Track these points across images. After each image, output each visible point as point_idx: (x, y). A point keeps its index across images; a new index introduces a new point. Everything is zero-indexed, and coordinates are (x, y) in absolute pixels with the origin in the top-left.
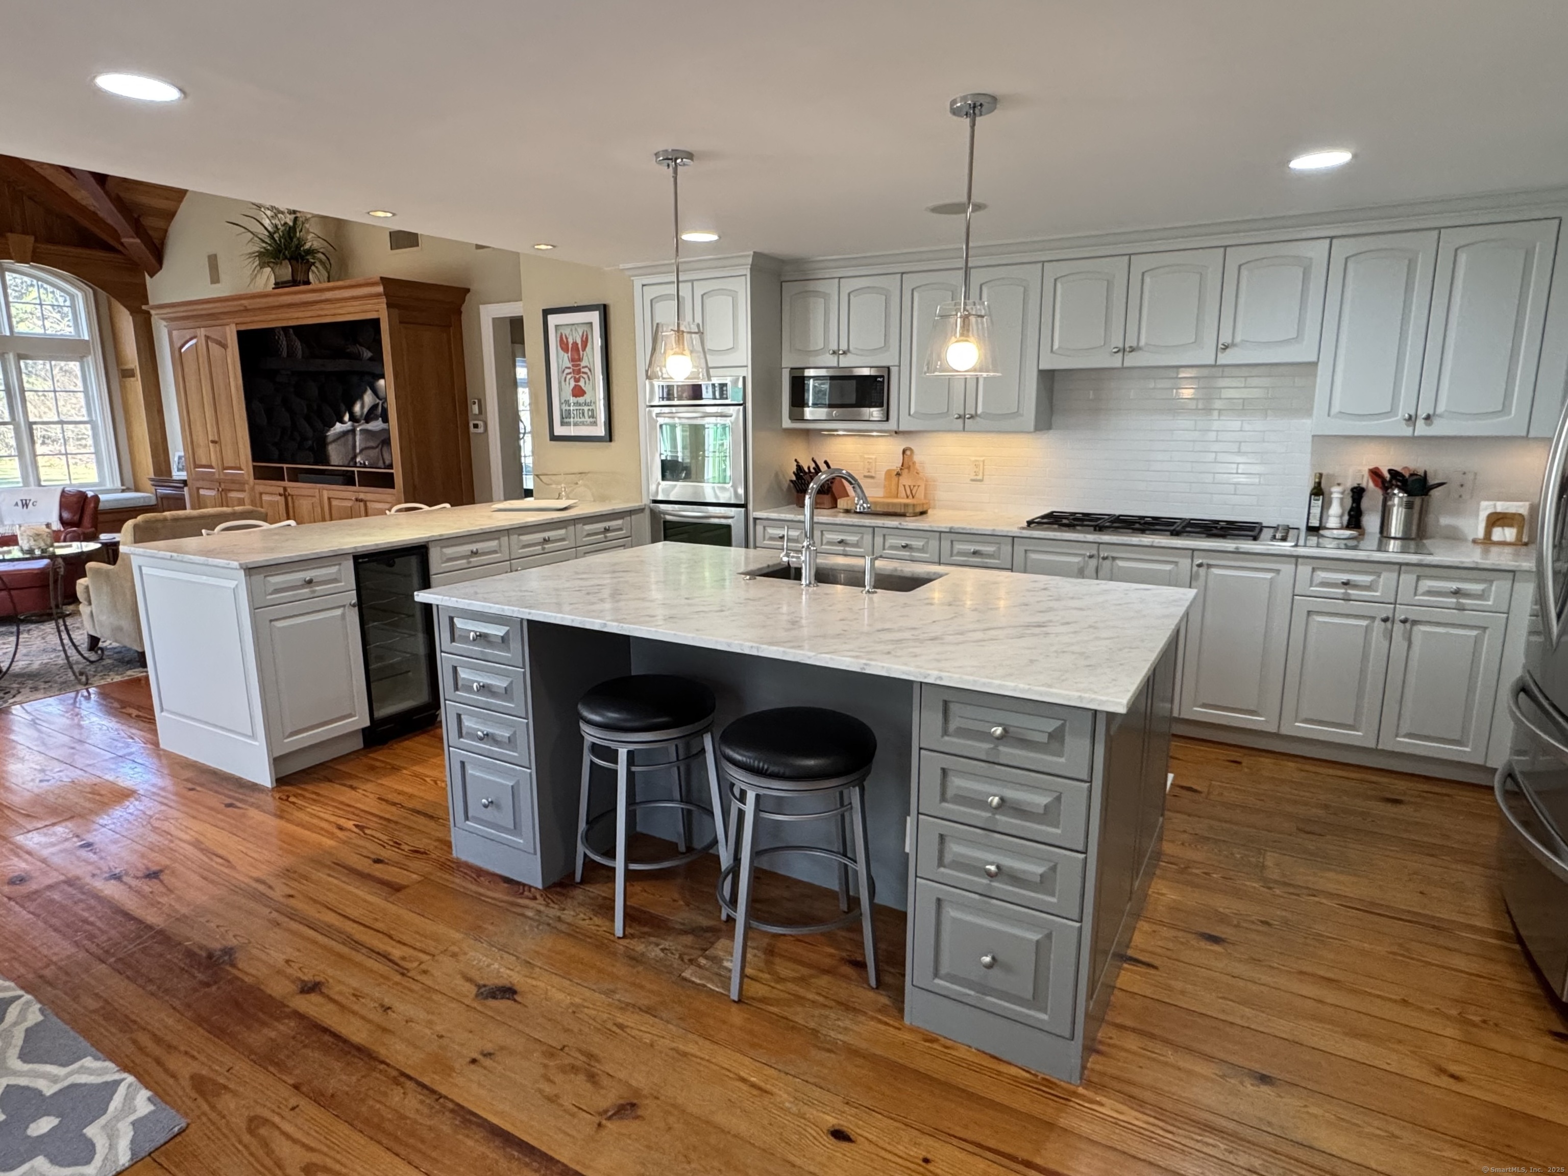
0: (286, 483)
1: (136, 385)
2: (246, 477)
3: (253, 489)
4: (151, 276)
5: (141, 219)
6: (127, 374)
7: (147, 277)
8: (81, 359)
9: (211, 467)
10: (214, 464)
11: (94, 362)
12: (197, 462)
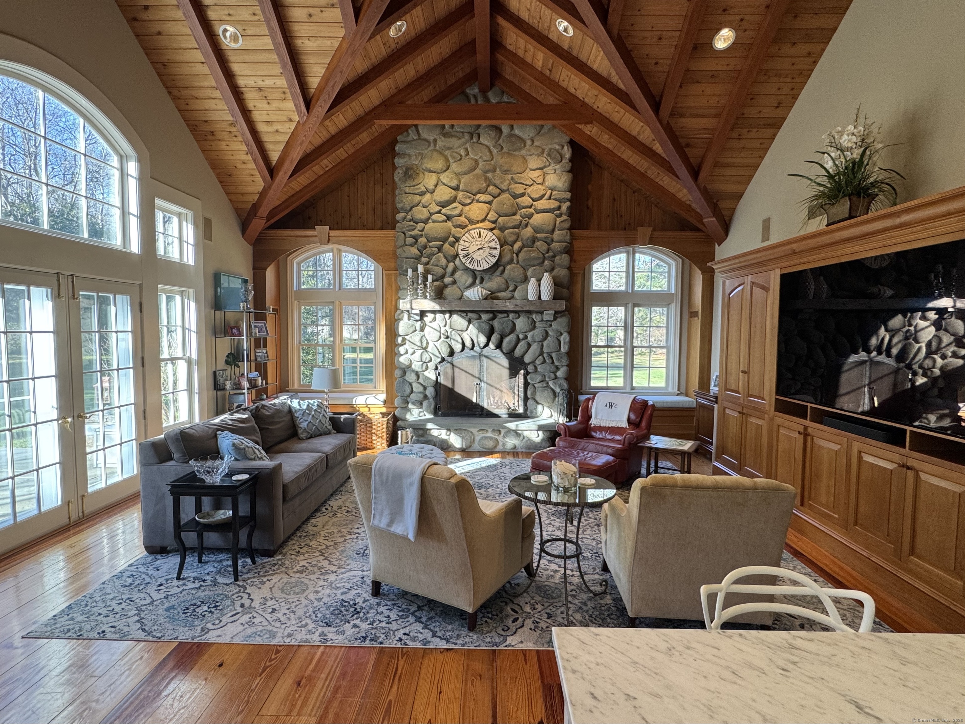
0: (807, 423)
1: (697, 323)
2: (767, 408)
3: (772, 419)
4: (719, 245)
5: (718, 203)
6: (693, 314)
7: (717, 245)
8: (668, 305)
9: (738, 392)
10: (741, 390)
11: (675, 308)
12: (728, 387)
